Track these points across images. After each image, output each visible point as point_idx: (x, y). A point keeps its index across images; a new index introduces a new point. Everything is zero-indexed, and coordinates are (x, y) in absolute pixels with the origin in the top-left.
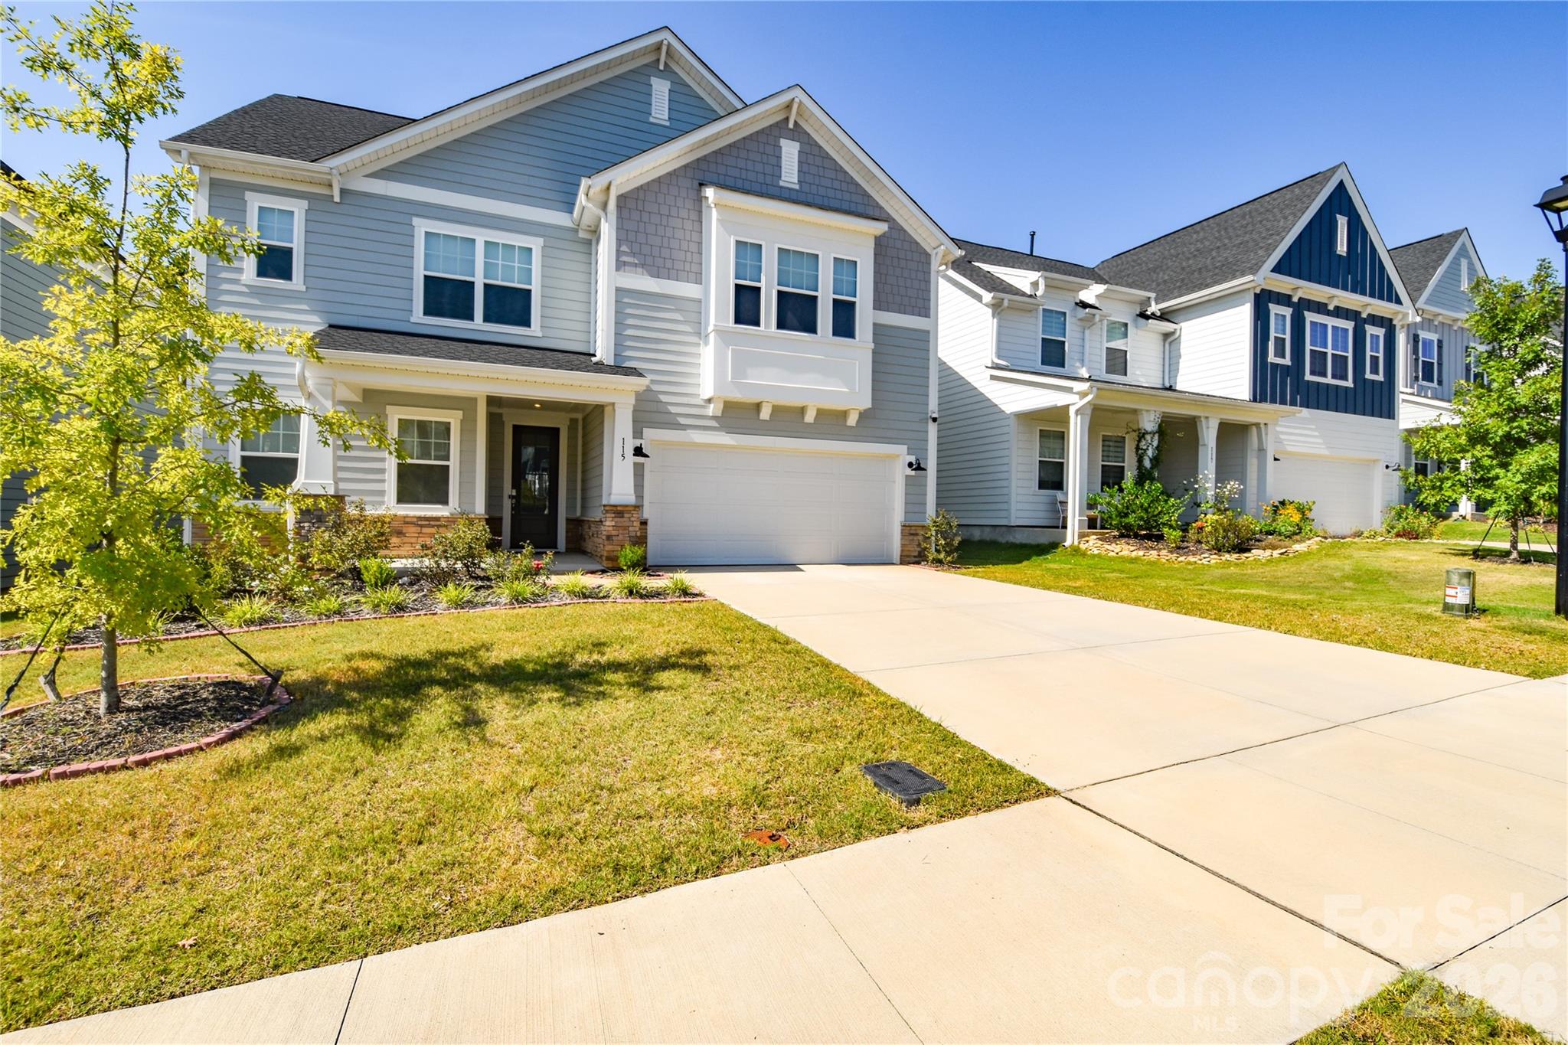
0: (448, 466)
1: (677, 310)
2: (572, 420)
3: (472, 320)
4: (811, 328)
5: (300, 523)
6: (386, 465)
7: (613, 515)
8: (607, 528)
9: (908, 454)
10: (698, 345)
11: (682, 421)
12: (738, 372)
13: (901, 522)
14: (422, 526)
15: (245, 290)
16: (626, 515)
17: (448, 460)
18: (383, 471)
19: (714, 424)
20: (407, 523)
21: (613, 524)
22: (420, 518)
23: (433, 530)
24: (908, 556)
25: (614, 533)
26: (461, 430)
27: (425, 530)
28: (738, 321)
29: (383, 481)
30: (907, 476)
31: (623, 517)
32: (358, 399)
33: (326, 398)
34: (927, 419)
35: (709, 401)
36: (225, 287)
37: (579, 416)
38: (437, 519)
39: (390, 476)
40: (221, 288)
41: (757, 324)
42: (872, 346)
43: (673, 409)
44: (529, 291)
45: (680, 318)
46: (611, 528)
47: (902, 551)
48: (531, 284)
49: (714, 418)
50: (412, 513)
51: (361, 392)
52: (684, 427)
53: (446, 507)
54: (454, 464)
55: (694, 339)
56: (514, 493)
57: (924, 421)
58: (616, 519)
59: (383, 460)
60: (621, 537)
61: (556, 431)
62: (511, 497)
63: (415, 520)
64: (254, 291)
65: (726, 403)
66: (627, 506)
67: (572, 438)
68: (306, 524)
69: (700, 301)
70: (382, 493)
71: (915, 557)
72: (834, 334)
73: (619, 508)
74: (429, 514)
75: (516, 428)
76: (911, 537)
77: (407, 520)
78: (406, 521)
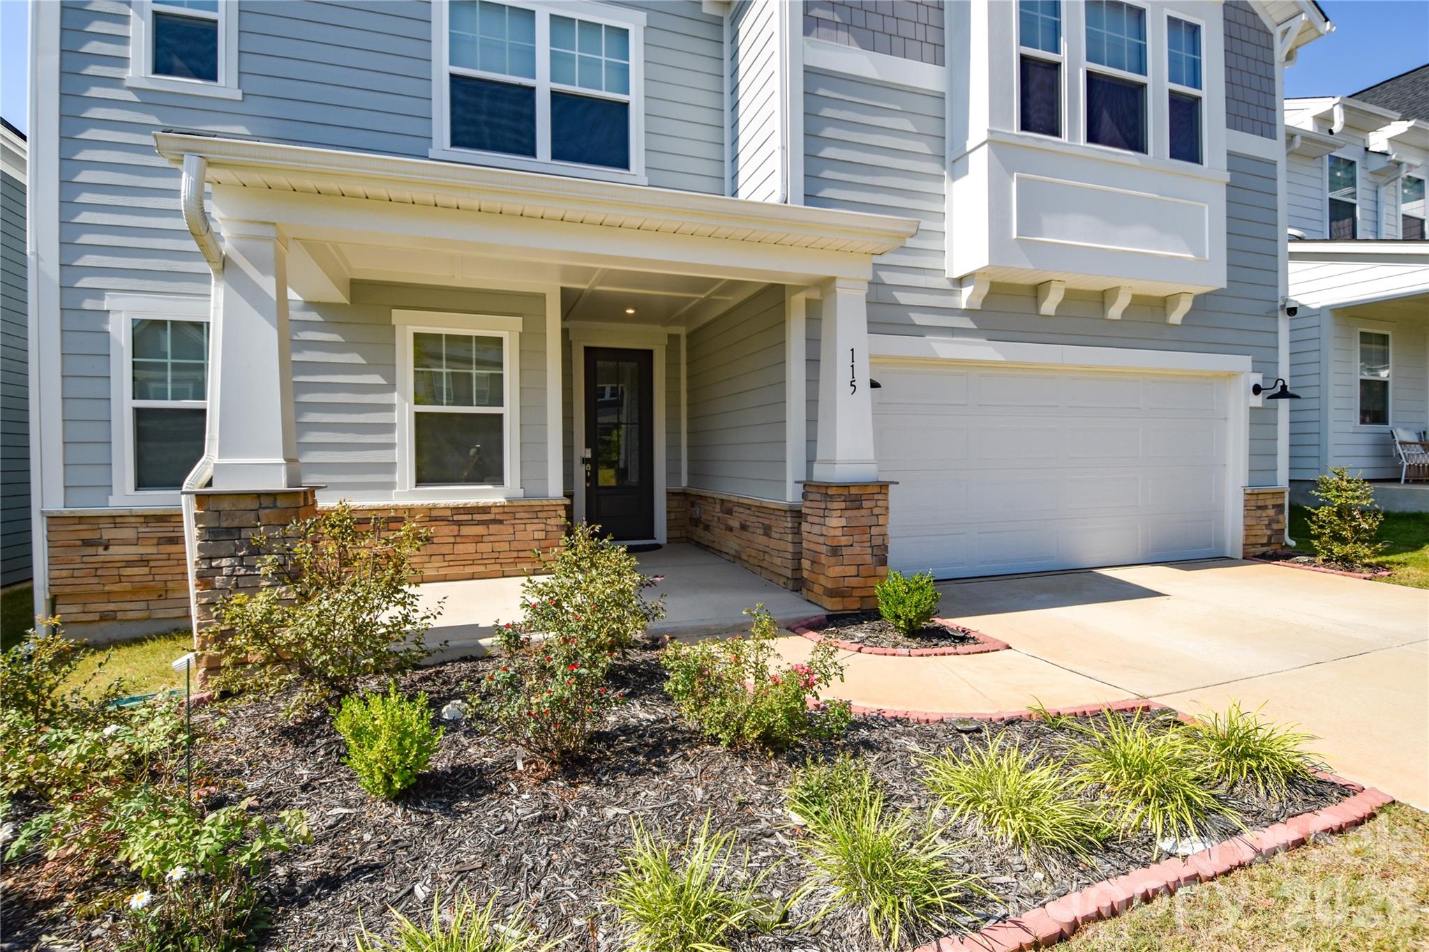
0: (500, 416)
1: (905, 113)
2: (670, 336)
3: (533, 154)
4: (1136, 142)
5: (211, 559)
6: (396, 417)
7: (843, 505)
8: (832, 532)
9: (1254, 371)
10: (941, 178)
11: (919, 319)
12: (1029, 222)
13: (1245, 488)
14: (459, 523)
15: (132, 97)
16: (866, 504)
17: (501, 405)
18: (389, 428)
19: (967, 323)
20: (436, 519)
21: (843, 522)
22: (457, 510)
23: (480, 530)
24: (1253, 545)
25: (844, 540)
26: (521, 351)
27: (466, 530)
28: (1025, 126)
29: (391, 446)
30: (1251, 408)
31: (860, 507)
32: (341, 297)
33: (261, 267)
34: (1276, 311)
35: (960, 282)
36: (95, 92)
37: (682, 331)
38: (485, 509)
39: (402, 438)
40: (87, 94)
41: (1056, 132)
42: (1227, 177)
43: (903, 298)
44: (625, 105)
45: (911, 128)
46: (839, 532)
47: (1247, 536)
48: (627, 93)
49: (968, 312)
50: (442, 502)
51: (348, 282)
52: (921, 331)
53: (499, 488)
54: (510, 410)
55: (931, 167)
56: (589, 456)
57: (1273, 314)
58: (848, 513)
59: (389, 408)
60: (857, 549)
61: (649, 354)
62: (585, 461)
63: (449, 513)
64: (147, 100)
65: (992, 284)
66: (865, 485)
67: (672, 365)
68: (225, 562)
69: (941, 97)
70: (390, 467)
71: (1263, 545)
72: (1172, 156)
73: (853, 491)
74: (472, 501)
75: (587, 349)
76: (1259, 513)
77: (434, 513)
78: (432, 516)
